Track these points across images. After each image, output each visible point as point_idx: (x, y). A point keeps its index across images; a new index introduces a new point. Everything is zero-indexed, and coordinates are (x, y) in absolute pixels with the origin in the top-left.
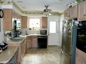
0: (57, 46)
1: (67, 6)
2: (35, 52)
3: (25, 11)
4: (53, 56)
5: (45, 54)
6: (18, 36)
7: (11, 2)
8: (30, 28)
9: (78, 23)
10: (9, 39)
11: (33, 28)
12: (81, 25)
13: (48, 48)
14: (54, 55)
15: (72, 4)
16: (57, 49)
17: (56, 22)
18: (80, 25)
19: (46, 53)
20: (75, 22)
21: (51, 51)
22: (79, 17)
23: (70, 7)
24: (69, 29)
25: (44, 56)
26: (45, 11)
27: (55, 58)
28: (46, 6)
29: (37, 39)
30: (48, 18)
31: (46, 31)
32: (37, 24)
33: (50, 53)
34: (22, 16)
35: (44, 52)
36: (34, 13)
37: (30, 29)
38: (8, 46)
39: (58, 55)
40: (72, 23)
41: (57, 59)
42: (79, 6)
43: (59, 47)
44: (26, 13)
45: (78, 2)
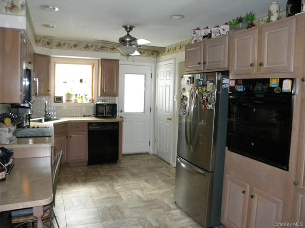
0: (147, 153)
1: (195, 33)
2: (84, 178)
3: (45, 37)
4: (146, 184)
5: (120, 180)
6: (25, 125)
7: (22, 6)
8: (57, 95)
9: (233, 83)
10: (10, 135)
11: (69, 95)
12: (242, 90)
13: (124, 163)
14: (147, 181)
15: (214, 29)
16: (152, 164)
17: (144, 76)
18: (240, 89)
19: (121, 176)
20: (224, 82)
21: (135, 171)
22: (235, 68)
23: (204, 37)
24: (207, 99)
25: (118, 187)
26: (122, 41)
27: (154, 190)
28: (125, 27)
29: (86, 133)
30: (120, 62)
31: (115, 105)
32: (81, 81)
33: (135, 176)
34: (35, 54)
35: (114, 174)
36: (75, 46)
37: (59, 99)
38: (15, 156)
39: (160, 181)
40: (214, 84)
41: (161, 191)
42: (236, 40)
43: (154, 157)
44: (48, 43)
45: (230, 29)
